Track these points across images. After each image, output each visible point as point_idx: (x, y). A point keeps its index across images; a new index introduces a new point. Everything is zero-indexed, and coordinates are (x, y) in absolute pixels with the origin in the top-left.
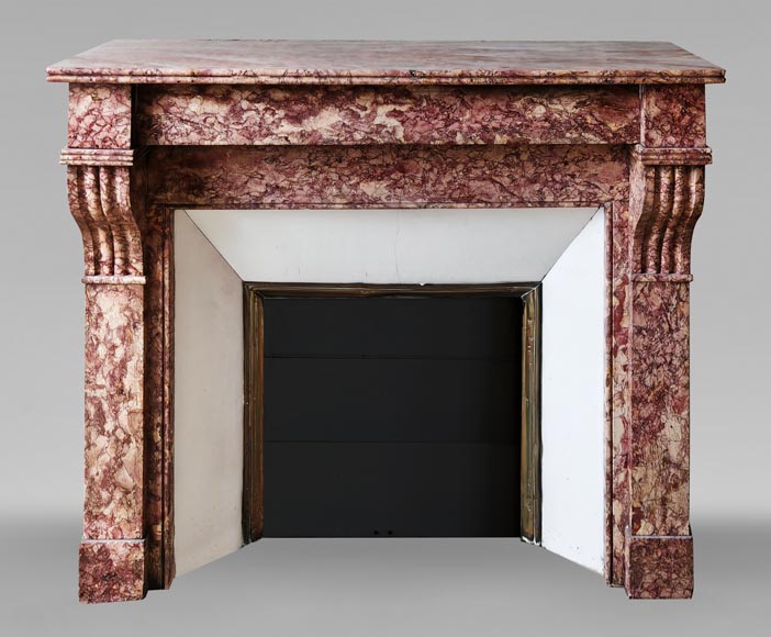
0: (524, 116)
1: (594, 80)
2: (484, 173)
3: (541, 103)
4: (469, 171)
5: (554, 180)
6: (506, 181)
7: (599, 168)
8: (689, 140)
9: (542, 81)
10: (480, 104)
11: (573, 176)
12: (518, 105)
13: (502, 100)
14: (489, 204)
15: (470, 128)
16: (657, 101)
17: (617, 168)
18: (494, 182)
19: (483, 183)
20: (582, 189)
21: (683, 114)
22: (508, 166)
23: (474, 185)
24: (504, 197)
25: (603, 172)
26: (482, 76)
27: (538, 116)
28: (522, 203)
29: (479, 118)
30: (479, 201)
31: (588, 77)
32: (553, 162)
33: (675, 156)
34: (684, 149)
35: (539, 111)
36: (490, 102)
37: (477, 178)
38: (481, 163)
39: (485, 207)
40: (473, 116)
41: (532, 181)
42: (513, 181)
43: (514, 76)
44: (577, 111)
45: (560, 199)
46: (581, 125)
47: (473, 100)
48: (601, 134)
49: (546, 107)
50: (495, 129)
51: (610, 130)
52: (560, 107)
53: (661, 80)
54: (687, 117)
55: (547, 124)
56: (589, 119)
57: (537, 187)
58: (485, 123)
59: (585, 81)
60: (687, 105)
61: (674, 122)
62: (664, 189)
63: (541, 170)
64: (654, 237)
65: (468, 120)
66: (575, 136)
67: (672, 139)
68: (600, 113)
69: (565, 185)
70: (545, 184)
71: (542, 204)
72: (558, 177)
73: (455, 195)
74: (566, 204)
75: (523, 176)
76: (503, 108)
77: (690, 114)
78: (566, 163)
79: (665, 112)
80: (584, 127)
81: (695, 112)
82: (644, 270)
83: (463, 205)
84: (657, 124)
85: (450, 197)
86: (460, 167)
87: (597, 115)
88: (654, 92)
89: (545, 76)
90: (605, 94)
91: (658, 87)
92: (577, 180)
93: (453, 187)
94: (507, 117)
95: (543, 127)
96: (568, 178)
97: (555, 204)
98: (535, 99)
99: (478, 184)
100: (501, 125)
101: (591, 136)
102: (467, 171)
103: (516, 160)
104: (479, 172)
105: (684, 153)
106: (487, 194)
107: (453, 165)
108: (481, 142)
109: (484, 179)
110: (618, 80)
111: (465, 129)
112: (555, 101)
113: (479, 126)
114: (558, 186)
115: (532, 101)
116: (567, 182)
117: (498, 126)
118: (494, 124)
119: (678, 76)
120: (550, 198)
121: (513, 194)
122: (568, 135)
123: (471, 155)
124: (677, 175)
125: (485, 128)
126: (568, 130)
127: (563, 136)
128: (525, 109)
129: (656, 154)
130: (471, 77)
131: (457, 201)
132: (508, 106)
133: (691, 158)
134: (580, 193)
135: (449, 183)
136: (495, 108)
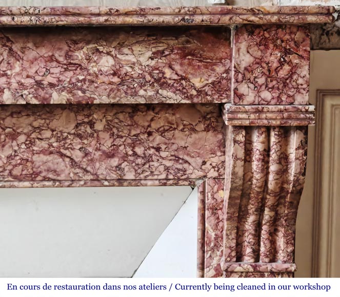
0: (88, 70)
1: (168, 19)
2: (51, 145)
3: (108, 54)
4: (32, 143)
5: (135, 154)
6: (77, 155)
7: (189, 140)
8: (289, 96)
9: (102, 19)
10: (32, 54)
11: (158, 149)
12: (80, 55)
13: (60, 49)
14: (57, 182)
15: (21, 84)
16: (249, 47)
17: (211, 139)
18: (62, 155)
19: (50, 158)
20: (168, 164)
21: (281, 64)
22: (80, 136)
23: (39, 159)
24: (76, 174)
25: (194, 144)
26: (26, 13)
27: (104, 69)
28: (97, 181)
29: (32, 72)
30: (45, 179)
31: (160, 15)
32: (133, 133)
33: (269, 115)
34: (282, 107)
35: (106, 63)
36: (44, 52)
37: (43, 152)
38: (47, 134)
39: (53, 186)
40: (23, 69)
41: (110, 156)
42: (86, 155)
43: (67, 13)
44: (152, 63)
45: (142, 176)
46: (157, 81)
47: (23, 50)
48: (183, 92)
49: (115, 57)
50: (52, 85)
51: (193, 87)
52: (132, 59)
53: (253, 18)
54: (287, 68)
55: (116, 80)
56: (168, 73)
57: (115, 162)
58: (38, 78)
59: (156, 19)
60: (287, 52)
61: (270, 74)
62: (256, 156)
63: (118, 142)
64: (251, 219)
65: (18, 74)
66: (151, 93)
67: (267, 95)
68: (181, 65)
69: (148, 159)
70: (125, 157)
71: (121, 181)
72: (139, 150)
73: (17, 172)
74: (149, 183)
75: (97, 149)
76: (61, 59)
77: (290, 63)
78: (150, 134)
79: (259, 62)
80: (161, 82)
81: (296, 61)
82: (239, 258)
83: (27, 184)
84: (248, 75)
85: (10, 174)
86: (22, 138)
87: (177, 67)
88: (246, 36)
89: (107, 14)
90: (188, 42)
91: (250, 29)
92: (163, 154)
93: (14, 162)
94: (66, 70)
95: (111, 83)
96: (152, 151)
97: (136, 182)
98: (101, 49)
99: (44, 158)
100: (59, 81)
101: (170, 94)
102: (30, 143)
103: (89, 130)
104: (44, 144)
105: (281, 111)
106: (55, 171)
107: (13, 136)
108: (35, 101)
109: (51, 153)
110: (198, 19)
111: (14, 85)
112: (126, 50)
113: (32, 81)
114: (139, 161)
115: (97, 50)
116: (151, 156)
117: (54, 81)
118: (50, 79)
119: (274, 14)
120: (130, 176)
121: (86, 171)
122: (142, 92)
123: (36, 124)
124: (273, 139)
125: (39, 84)
126: (141, 86)
127: (135, 94)
128: (89, 60)
129: (246, 112)
130: (12, 15)
131: (18, 178)
132: (67, 56)
133: (289, 118)
134: (167, 169)
135: (9, 157)
136: (51, 59)
